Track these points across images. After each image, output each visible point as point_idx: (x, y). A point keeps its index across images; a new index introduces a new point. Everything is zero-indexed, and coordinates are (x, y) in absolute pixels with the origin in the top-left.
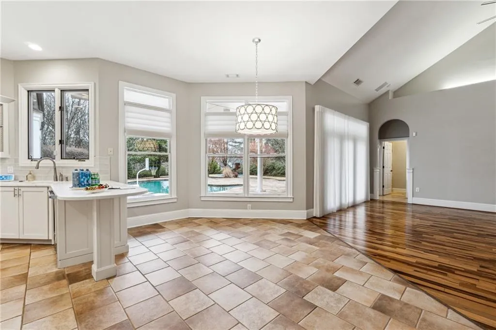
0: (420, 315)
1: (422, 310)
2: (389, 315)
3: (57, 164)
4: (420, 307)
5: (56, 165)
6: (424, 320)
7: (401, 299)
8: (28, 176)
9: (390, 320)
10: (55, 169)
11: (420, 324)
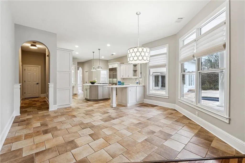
0: (58, 151)
1: (60, 154)
2: (66, 143)
4: (61, 155)
6: (56, 151)
7: (71, 152)
9: (65, 142)
11: (56, 148)
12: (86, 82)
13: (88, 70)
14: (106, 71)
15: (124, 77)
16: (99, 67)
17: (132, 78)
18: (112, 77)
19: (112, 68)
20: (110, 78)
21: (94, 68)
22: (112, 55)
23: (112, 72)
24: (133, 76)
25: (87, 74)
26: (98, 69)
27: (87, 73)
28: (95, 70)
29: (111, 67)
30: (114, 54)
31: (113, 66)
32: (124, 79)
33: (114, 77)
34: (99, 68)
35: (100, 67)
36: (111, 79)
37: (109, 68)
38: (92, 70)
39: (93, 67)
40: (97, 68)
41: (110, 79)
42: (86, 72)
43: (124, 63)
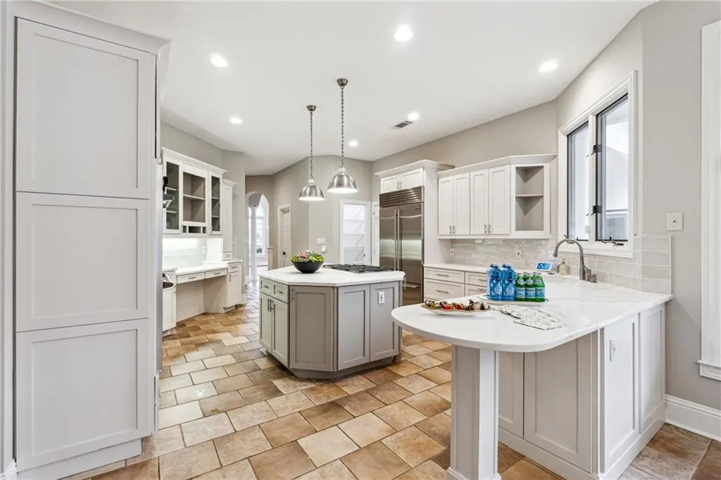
3: (586, 249)
5: (584, 252)
8: (560, 267)
10: (582, 259)
12: (284, 253)
13: (289, 205)
14: (364, 207)
15: (461, 233)
16: (341, 177)
17: (511, 237)
18: (396, 230)
19: (395, 189)
20: (383, 235)
21: (313, 187)
22: (401, 125)
23: (396, 210)
24: (518, 229)
25: (285, 221)
26: (335, 190)
27: (288, 216)
28: (320, 199)
29: (388, 185)
30: (413, 117)
31: (399, 183)
32: (456, 245)
33: (404, 231)
34: (340, 184)
35: (345, 179)
36: (391, 242)
37: (383, 192)
38: (302, 199)
39: (311, 181)
40: (331, 186)
41: (383, 241)
42: (284, 211)
43: (453, 167)
